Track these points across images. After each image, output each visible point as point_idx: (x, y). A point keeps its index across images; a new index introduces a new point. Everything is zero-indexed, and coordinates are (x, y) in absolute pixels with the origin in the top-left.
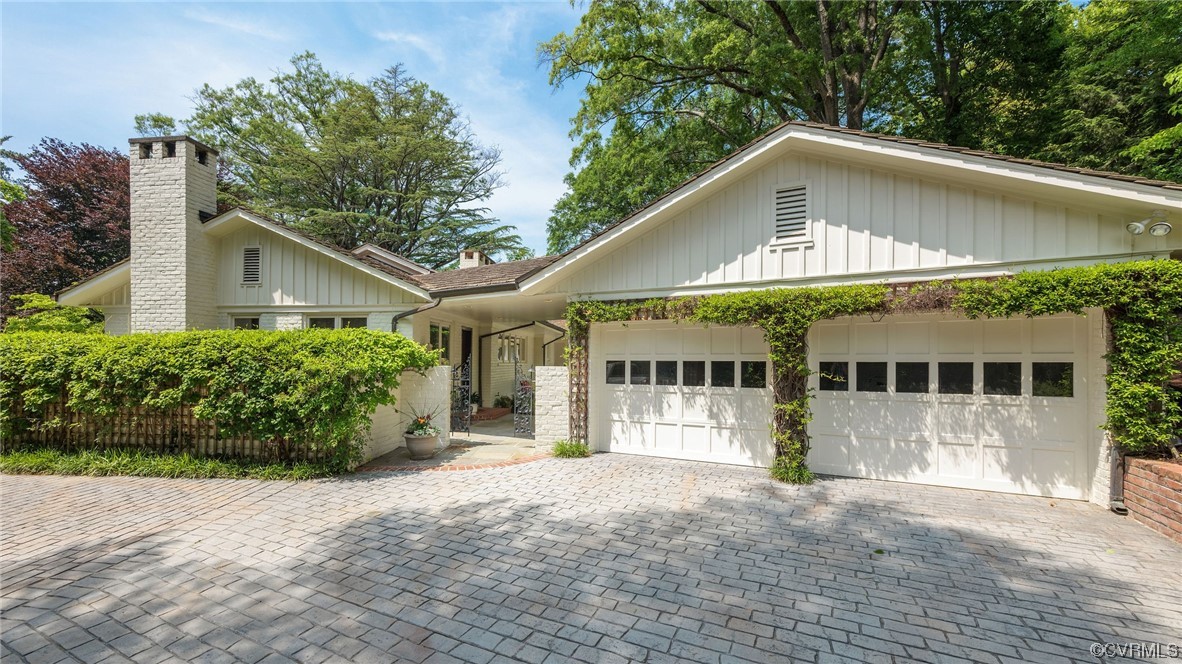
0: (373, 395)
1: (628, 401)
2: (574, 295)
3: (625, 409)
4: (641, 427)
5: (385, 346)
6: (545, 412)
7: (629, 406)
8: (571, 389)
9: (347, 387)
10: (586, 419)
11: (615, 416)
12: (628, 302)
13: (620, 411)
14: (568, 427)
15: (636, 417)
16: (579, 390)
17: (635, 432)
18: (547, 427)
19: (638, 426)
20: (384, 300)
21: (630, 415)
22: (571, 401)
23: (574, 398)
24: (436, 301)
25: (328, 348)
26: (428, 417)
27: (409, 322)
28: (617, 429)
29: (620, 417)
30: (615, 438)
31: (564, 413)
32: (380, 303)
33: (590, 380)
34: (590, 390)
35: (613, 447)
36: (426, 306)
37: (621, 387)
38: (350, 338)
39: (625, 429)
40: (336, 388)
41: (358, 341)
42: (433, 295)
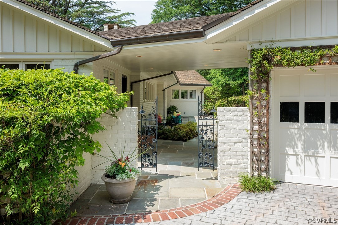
0: (77, 143)
1: (303, 137)
2: (256, 42)
3: (300, 145)
4: (316, 161)
5: (85, 89)
6: (228, 149)
7: (304, 141)
8: (252, 128)
9: (48, 137)
10: (267, 154)
11: (290, 151)
12: (312, 48)
13: (294, 146)
14: (249, 161)
15: (311, 152)
16: (261, 128)
17: (309, 165)
18: (230, 162)
19: (313, 159)
20: (66, 48)
21: (305, 150)
22: (252, 138)
23: (256, 136)
24: (116, 49)
25: (24, 90)
26: (127, 159)
27: (89, 68)
28: (291, 162)
29: (294, 151)
30: (289, 170)
31: (245, 149)
32: (63, 51)
33: (271, 120)
34: (271, 128)
35: (288, 177)
36: (107, 54)
37: (295, 125)
38: (48, 80)
39: (299, 161)
40: (37, 139)
41: (58, 83)
42: (114, 44)
